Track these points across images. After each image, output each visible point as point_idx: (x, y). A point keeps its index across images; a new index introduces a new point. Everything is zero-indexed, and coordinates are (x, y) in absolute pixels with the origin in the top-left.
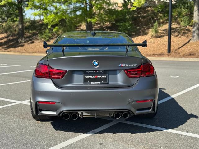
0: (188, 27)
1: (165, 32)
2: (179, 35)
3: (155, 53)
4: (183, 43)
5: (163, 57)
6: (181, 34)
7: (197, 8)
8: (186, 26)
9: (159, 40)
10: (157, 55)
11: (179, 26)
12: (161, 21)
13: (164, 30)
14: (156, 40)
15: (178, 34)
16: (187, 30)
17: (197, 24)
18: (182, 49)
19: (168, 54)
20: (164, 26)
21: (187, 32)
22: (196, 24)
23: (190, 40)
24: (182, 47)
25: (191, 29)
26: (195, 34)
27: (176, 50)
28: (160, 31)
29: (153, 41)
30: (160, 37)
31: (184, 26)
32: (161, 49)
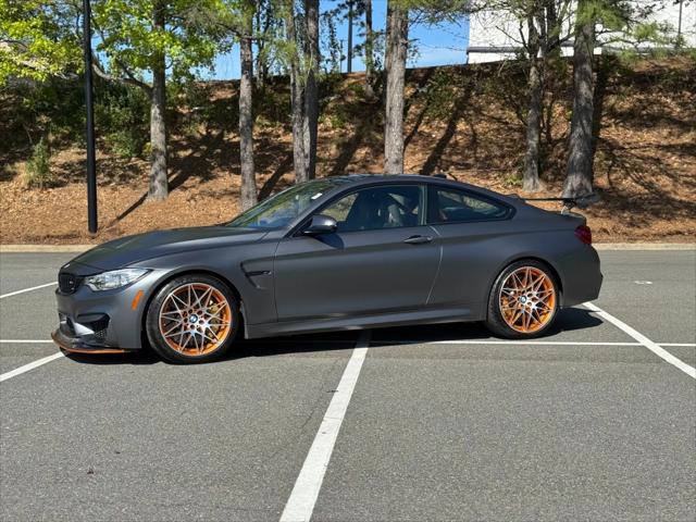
0: (133, 159)
1: (67, 172)
2: (110, 182)
3: (51, 233)
4: (128, 206)
5: (78, 243)
6: (117, 179)
7: (158, 111)
8: (130, 158)
9: (54, 196)
10: (58, 237)
11: (107, 157)
12: (51, 138)
13: (63, 166)
14: (44, 195)
15: (107, 179)
16: (131, 168)
17: (161, 153)
18: (128, 219)
19: (92, 235)
20: (62, 153)
21: (131, 173)
22: (157, 156)
23: (146, 195)
24: (125, 214)
25: (144, 166)
26: (156, 183)
27: (112, 223)
28: (52, 169)
29: (36, 198)
30: (54, 185)
31: (122, 157)
32: (67, 221)
